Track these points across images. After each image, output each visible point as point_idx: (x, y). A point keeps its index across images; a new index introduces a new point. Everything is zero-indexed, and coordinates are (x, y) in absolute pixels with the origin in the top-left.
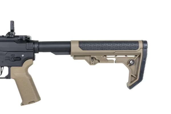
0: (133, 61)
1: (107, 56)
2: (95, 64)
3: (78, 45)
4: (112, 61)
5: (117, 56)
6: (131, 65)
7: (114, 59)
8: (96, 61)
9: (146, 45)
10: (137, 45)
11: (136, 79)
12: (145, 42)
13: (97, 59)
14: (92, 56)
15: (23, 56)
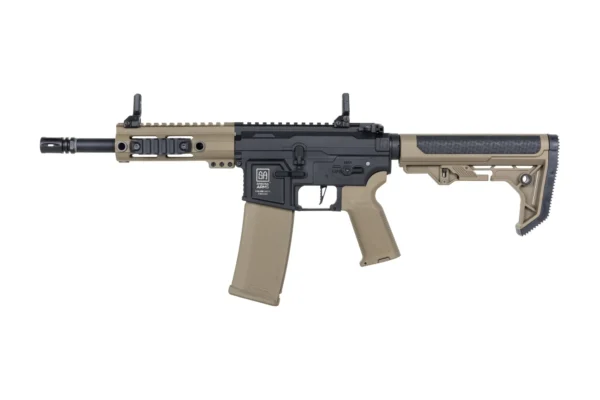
0: (529, 176)
1: (475, 167)
2: (449, 182)
3: (415, 143)
4: (484, 178)
5: (496, 167)
6: (524, 185)
7: (490, 173)
8: (452, 177)
9: (555, 144)
10: (536, 143)
11: (535, 213)
12: (553, 139)
13: (454, 172)
14: (443, 167)
15: (368, 164)
